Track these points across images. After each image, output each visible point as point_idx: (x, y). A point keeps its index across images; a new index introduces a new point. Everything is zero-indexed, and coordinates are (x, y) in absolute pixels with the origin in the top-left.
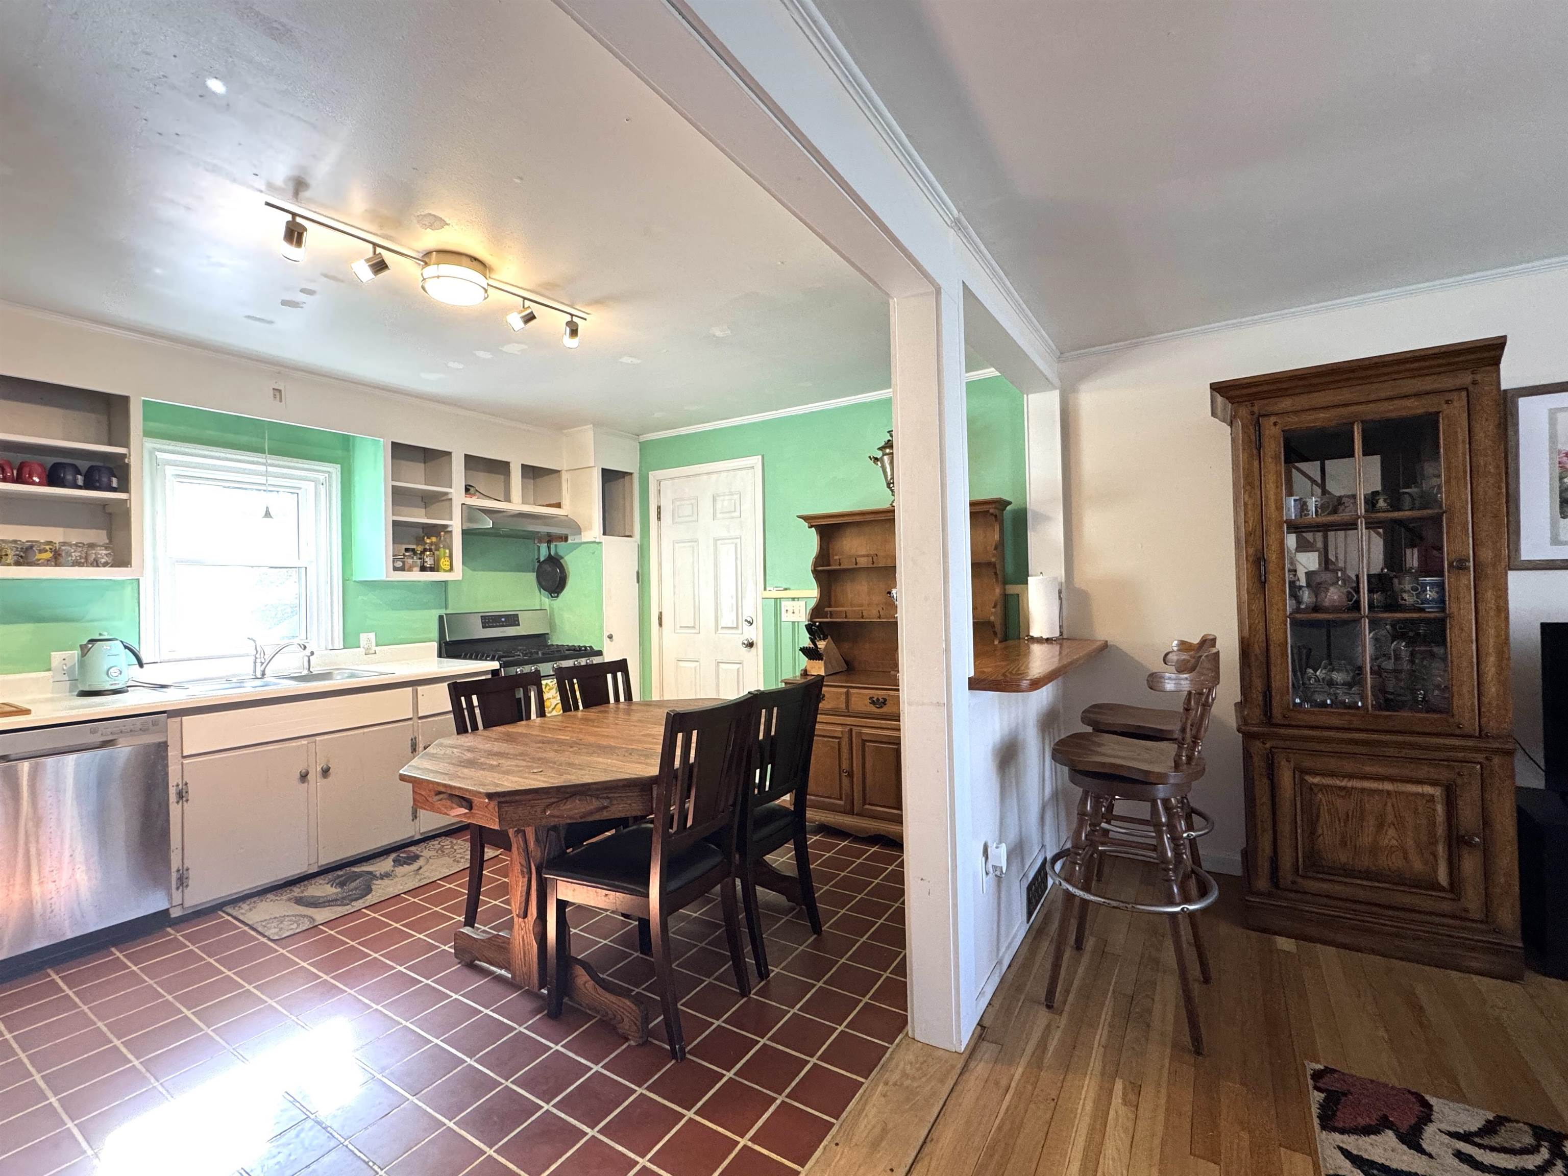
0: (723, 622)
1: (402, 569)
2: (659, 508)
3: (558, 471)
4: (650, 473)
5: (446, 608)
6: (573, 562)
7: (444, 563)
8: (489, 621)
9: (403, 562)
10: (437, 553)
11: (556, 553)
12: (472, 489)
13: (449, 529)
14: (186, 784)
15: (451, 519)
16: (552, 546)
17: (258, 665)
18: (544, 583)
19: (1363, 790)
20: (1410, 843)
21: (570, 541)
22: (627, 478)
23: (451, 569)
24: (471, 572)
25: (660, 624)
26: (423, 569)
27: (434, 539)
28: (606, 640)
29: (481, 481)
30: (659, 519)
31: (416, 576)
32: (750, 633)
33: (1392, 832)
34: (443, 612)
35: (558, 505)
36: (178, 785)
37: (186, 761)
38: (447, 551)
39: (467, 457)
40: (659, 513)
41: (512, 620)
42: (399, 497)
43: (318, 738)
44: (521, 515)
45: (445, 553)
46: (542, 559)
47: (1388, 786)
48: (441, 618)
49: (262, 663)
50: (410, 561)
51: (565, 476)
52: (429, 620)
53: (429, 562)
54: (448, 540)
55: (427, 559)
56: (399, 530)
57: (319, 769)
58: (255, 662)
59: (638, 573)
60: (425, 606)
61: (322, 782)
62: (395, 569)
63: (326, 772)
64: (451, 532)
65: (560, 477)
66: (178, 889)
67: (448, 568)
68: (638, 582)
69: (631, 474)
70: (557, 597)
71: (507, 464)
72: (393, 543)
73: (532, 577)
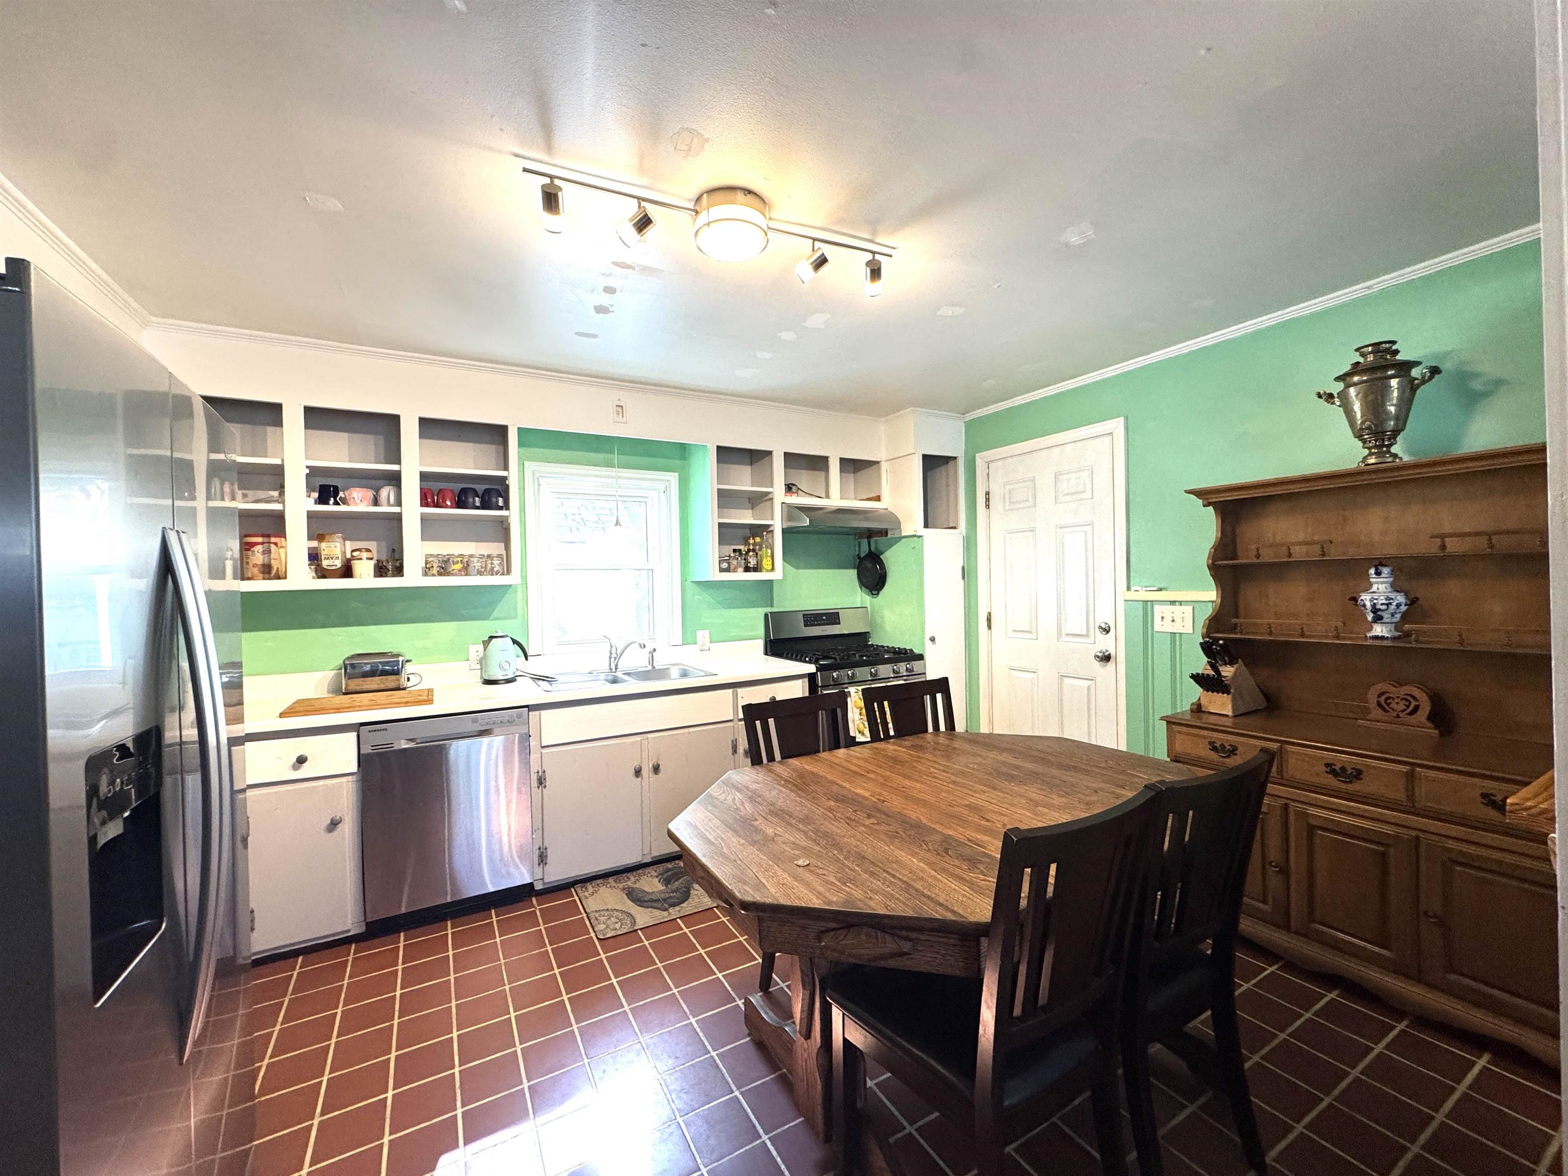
0: (1067, 629)
1: (728, 570)
2: (988, 493)
3: (878, 463)
4: (977, 455)
5: (772, 606)
6: (893, 558)
7: (766, 563)
8: (813, 618)
9: (729, 564)
10: (760, 553)
11: (877, 549)
12: (794, 489)
13: (771, 529)
14: (544, 772)
15: (772, 519)
16: (872, 541)
17: (613, 660)
18: (864, 580)
21: (889, 536)
22: (951, 464)
23: (773, 569)
24: (794, 570)
25: (989, 627)
26: (747, 569)
27: (758, 539)
28: (928, 643)
29: (803, 479)
30: (988, 506)
31: (740, 575)
32: (1106, 643)
34: (769, 610)
35: (878, 499)
36: (538, 772)
37: (544, 751)
38: (769, 551)
39: (787, 455)
40: (988, 500)
41: (833, 618)
42: (726, 499)
43: (650, 736)
44: (841, 511)
45: (767, 553)
46: (862, 555)
48: (766, 615)
49: (615, 658)
50: (735, 562)
51: (884, 466)
52: (755, 619)
53: (752, 562)
54: (770, 541)
55: (750, 560)
56: (726, 532)
57: (651, 765)
59: (963, 568)
60: (753, 605)
61: (653, 777)
62: (722, 570)
63: (656, 769)
64: (772, 531)
65: (879, 469)
66: (539, 864)
67: (770, 567)
68: (963, 578)
69: (955, 458)
70: (878, 594)
71: (826, 459)
72: (719, 544)
73: (853, 573)
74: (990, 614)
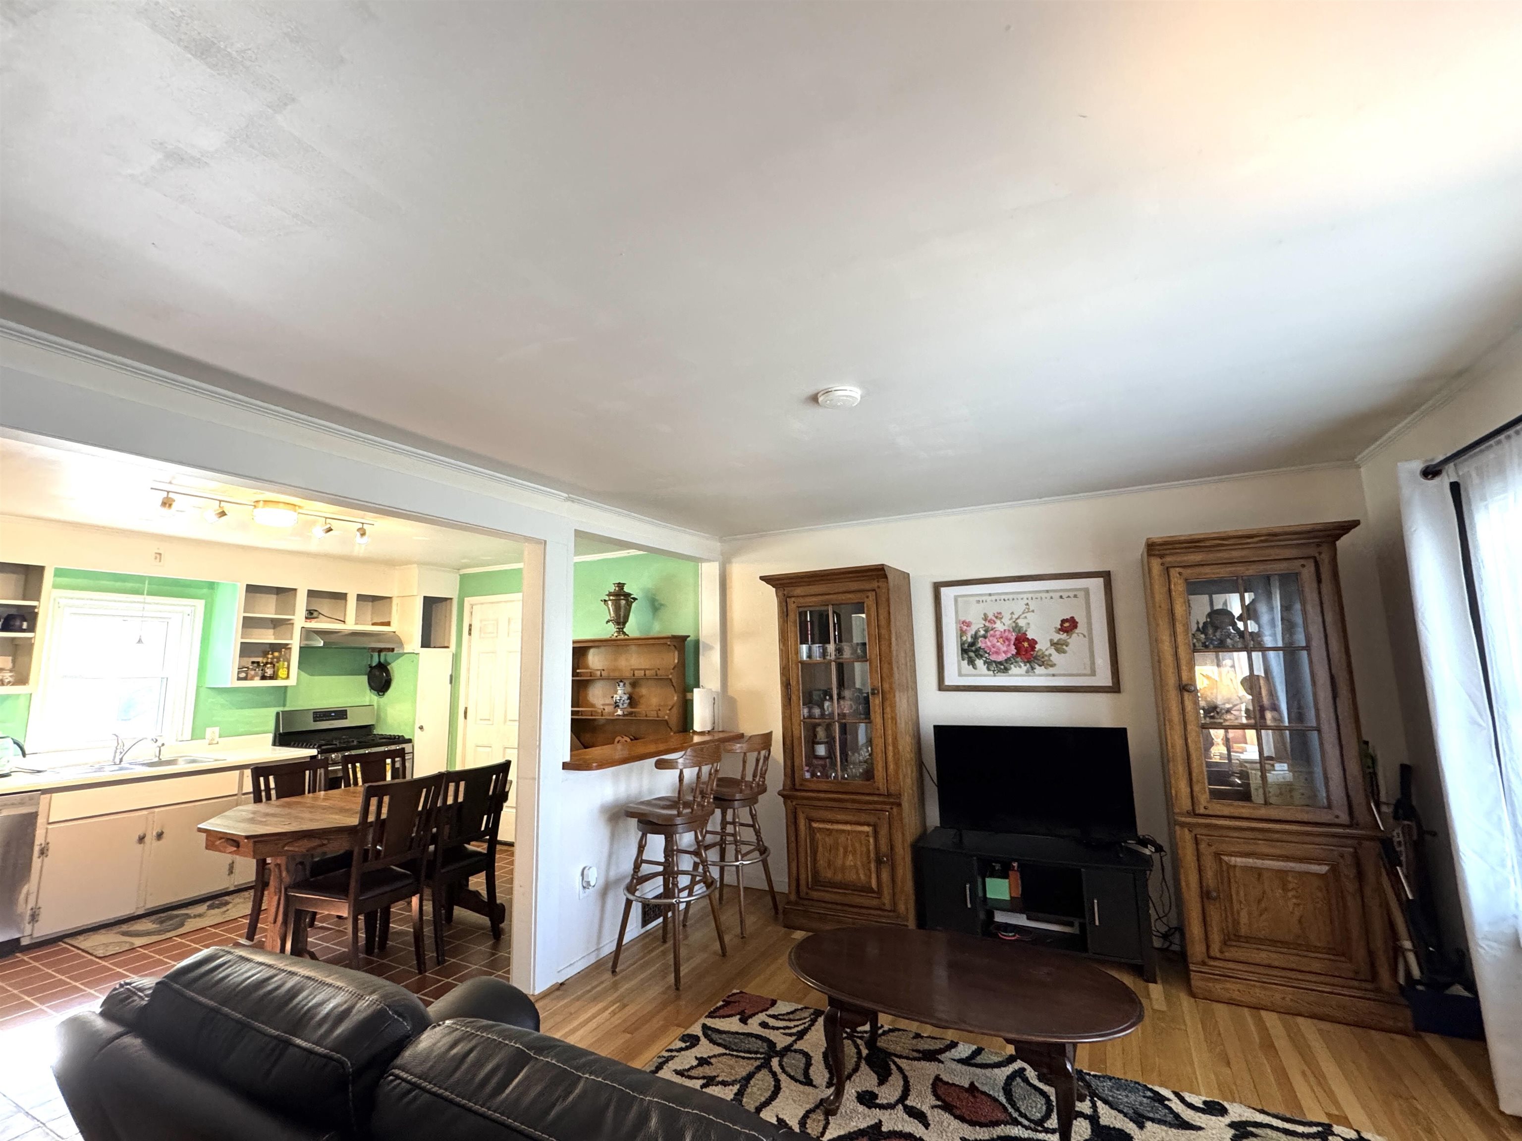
0: (509, 718)
1: (245, 679)
2: (470, 625)
3: (390, 598)
4: (466, 599)
5: (284, 705)
6: (398, 669)
7: (282, 673)
8: (321, 715)
9: (247, 674)
10: (277, 665)
11: (386, 660)
12: (315, 614)
13: (289, 646)
14: (48, 844)
15: (291, 639)
16: (382, 654)
17: (118, 754)
18: (372, 684)
19: (837, 831)
20: (859, 863)
21: (395, 652)
22: (448, 601)
23: (288, 677)
24: (309, 677)
25: (465, 717)
26: (263, 678)
27: (276, 654)
28: (417, 731)
29: (324, 607)
30: (470, 634)
31: (257, 683)
33: (851, 857)
34: (280, 709)
35: (388, 624)
36: (41, 845)
37: (50, 827)
38: (286, 663)
39: (310, 592)
40: (470, 630)
41: (341, 714)
42: (249, 623)
43: (156, 810)
44: (355, 634)
45: (283, 664)
46: (374, 664)
47: (848, 827)
48: (278, 714)
49: (121, 753)
50: (253, 672)
51: (395, 602)
52: (267, 717)
53: (269, 672)
54: (288, 656)
55: (267, 670)
56: (246, 649)
57: (154, 833)
58: (116, 752)
59: (451, 676)
60: (266, 705)
61: (156, 844)
62: (239, 679)
63: (160, 836)
64: (290, 648)
65: (391, 602)
66: (29, 923)
67: (285, 676)
68: (451, 682)
69: (451, 599)
70: (383, 695)
71: (345, 595)
72: (240, 656)
73: (365, 678)
74: (466, 708)
